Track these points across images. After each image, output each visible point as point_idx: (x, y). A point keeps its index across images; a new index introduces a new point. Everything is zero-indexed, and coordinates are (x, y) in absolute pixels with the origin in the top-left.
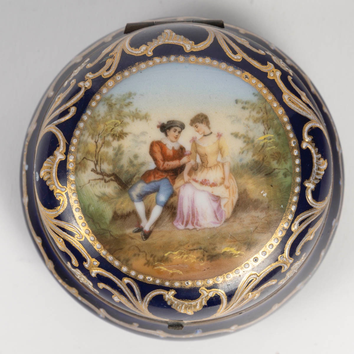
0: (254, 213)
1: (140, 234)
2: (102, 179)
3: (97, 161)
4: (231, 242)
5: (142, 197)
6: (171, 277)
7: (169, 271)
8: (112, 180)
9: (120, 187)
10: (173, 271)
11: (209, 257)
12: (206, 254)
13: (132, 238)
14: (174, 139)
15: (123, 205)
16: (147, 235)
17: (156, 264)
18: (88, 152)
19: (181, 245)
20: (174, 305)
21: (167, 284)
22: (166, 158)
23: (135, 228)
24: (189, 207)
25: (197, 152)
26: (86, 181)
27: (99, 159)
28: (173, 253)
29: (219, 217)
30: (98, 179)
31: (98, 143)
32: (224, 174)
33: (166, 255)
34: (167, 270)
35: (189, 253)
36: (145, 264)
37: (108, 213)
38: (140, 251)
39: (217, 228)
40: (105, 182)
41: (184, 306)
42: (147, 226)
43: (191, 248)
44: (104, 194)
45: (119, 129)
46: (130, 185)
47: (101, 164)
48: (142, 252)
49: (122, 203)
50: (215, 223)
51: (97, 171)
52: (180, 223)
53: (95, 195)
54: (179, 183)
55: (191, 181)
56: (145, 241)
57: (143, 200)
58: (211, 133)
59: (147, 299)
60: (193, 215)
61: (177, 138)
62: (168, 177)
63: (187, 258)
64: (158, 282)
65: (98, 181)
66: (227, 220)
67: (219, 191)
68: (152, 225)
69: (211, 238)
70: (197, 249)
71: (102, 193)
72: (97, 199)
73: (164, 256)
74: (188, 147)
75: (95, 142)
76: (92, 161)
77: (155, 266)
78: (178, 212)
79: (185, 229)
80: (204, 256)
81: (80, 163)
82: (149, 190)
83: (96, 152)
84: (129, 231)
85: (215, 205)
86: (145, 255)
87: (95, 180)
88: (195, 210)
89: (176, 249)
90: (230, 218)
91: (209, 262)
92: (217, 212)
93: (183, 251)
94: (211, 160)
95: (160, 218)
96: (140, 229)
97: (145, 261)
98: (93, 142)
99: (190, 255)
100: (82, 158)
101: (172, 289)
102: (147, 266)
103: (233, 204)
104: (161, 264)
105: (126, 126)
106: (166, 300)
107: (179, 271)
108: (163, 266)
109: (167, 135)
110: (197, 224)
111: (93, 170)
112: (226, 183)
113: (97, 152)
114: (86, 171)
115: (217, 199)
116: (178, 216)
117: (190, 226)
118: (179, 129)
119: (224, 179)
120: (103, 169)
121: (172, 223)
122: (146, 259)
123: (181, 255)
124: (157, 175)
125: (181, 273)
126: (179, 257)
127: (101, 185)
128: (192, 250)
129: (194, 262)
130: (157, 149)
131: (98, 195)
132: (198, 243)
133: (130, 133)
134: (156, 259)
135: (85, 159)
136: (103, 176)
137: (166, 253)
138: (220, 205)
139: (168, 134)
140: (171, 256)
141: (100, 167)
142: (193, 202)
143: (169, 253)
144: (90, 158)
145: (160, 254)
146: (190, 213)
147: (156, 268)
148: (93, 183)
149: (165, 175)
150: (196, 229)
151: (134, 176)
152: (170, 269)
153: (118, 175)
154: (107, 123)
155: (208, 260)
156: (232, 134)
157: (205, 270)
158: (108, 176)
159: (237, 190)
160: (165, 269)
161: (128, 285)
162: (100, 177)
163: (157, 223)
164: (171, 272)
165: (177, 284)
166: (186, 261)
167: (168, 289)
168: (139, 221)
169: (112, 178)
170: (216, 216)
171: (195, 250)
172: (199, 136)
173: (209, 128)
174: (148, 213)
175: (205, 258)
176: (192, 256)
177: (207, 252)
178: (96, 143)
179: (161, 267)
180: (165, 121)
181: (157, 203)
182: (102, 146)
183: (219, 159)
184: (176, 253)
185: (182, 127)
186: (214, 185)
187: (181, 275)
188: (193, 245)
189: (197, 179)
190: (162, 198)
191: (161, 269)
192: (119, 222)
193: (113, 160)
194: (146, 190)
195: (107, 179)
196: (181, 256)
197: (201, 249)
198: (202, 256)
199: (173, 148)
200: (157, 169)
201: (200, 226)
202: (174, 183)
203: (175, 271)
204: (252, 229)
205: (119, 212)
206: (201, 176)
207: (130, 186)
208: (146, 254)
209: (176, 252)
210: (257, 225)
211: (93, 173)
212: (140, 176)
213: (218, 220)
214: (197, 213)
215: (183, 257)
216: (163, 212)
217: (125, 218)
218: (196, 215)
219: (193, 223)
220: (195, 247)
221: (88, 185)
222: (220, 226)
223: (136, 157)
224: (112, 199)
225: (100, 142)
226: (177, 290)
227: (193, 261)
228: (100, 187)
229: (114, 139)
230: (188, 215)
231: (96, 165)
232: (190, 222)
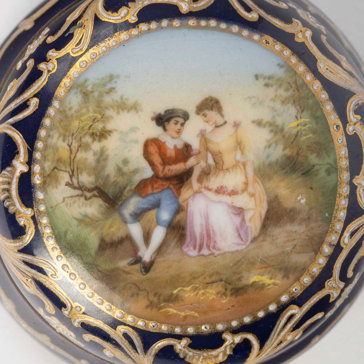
0: (289, 227)
1: (137, 267)
2: (81, 196)
3: (73, 172)
4: (261, 268)
5: (137, 216)
6: (184, 321)
7: (180, 313)
8: (95, 196)
9: (107, 204)
10: (185, 313)
11: (233, 291)
12: (230, 287)
13: (128, 273)
14: (175, 135)
15: (112, 230)
16: (147, 268)
17: (162, 305)
18: (59, 160)
19: (195, 278)
20: (188, 357)
21: (178, 330)
22: (166, 161)
23: (131, 259)
24: (202, 225)
25: (207, 149)
26: (60, 198)
27: (75, 169)
28: (185, 289)
29: (243, 236)
30: (76, 196)
31: (72, 147)
32: (246, 177)
33: (175, 292)
34: (178, 312)
35: (206, 288)
36: (147, 307)
37: (93, 241)
38: (139, 289)
39: (242, 250)
40: (86, 198)
41: (202, 357)
42: (147, 255)
43: (208, 280)
44: (86, 216)
45: (99, 126)
46: (120, 201)
47: (78, 175)
48: (142, 290)
49: (111, 227)
50: (238, 244)
51: (73, 184)
52: (192, 248)
53: (73, 217)
54: (186, 193)
55: (203, 190)
56: (145, 276)
57: (138, 221)
58: (225, 123)
59: (151, 352)
60: (208, 235)
61: (179, 132)
62: (171, 186)
63: (203, 294)
65: (77, 198)
66: (254, 240)
67: (242, 201)
68: (154, 253)
69: (235, 265)
70: (216, 282)
71: (82, 215)
72: (75, 222)
73: (172, 294)
74: (195, 144)
75: (68, 145)
76: (66, 171)
77: (161, 308)
78: (188, 234)
79: (199, 255)
80: (226, 289)
81: (49, 175)
82: (146, 206)
83: (70, 158)
84: (123, 264)
85: (237, 220)
86: (146, 294)
87: (72, 197)
88: (211, 229)
89: (188, 284)
90: (258, 236)
91: (233, 298)
92: (241, 230)
93: (198, 285)
94: (228, 160)
95: (165, 243)
96: (138, 260)
97: (147, 303)
98: (65, 145)
99: (207, 290)
100: (52, 169)
101: (184, 336)
102: (150, 308)
103: (261, 217)
104: (169, 304)
105: (109, 121)
106: (178, 351)
107: (193, 312)
108: (171, 307)
109: (165, 129)
110: (214, 247)
111: (67, 184)
112: (250, 189)
113: (72, 158)
114: (58, 186)
115: (239, 211)
116: (188, 238)
117: (205, 252)
118: (181, 120)
119: (246, 184)
120: (82, 182)
121: (181, 249)
122: (149, 300)
123: (195, 291)
124: (156, 186)
125: (197, 314)
126: (192, 294)
127: (81, 204)
128: (209, 283)
129: (213, 299)
130: (153, 149)
131: (78, 217)
132: (218, 273)
133: (116, 130)
134: (162, 298)
135: (56, 170)
136: (82, 191)
137: (174, 290)
138: (243, 220)
139: (167, 127)
140: (181, 294)
141: (78, 179)
142: (207, 218)
143: (179, 289)
144: (63, 168)
145: (166, 292)
146: (204, 232)
147: (162, 311)
148: (69, 201)
149: (166, 184)
150: (213, 254)
151: (125, 188)
152: (181, 311)
153: (102, 188)
154: (82, 118)
155: (232, 294)
156: (254, 122)
157: (229, 309)
158: (89, 190)
159: (265, 198)
160: (175, 311)
161: (126, 335)
162: (79, 192)
163: (160, 250)
164: (183, 314)
165: (191, 330)
166: (202, 298)
167: (179, 337)
168: (136, 249)
169: (95, 192)
170: (239, 235)
171: (213, 282)
172: (209, 128)
173: (222, 116)
174: (147, 238)
175: (229, 293)
176: (211, 291)
177: (230, 284)
178: (70, 146)
179: (169, 309)
180: (161, 110)
181: (158, 223)
182: (78, 150)
183: (239, 157)
184: (188, 289)
185: (186, 116)
186: (234, 193)
187: (196, 317)
188: (211, 276)
189: (210, 187)
190: (165, 215)
191: (169, 312)
192: (108, 252)
193: (95, 169)
194: (142, 207)
195: (88, 195)
196: (195, 293)
197: (221, 280)
198: (223, 290)
199: (175, 147)
200: (156, 177)
201: (219, 250)
202: (179, 193)
203: (188, 313)
204: (288, 249)
205: (108, 239)
206: (215, 182)
207: (120, 203)
208: (148, 293)
209: (188, 287)
210: (295, 242)
211: (68, 188)
212: (133, 187)
213: (242, 239)
214: (214, 233)
215: (198, 293)
216: (167, 234)
217: (116, 247)
218: (212, 235)
219: (208, 247)
220: (213, 279)
221: (63, 205)
222: (246, 248)
223: (126, 162)
224: (97, 221)
225: (75, 145)
226: (191, 337)
227: (211, 298)
228: (79, 206)
229: (94, 140)
230: (202, 237)
231: (71, 177)
232: (205, 245)
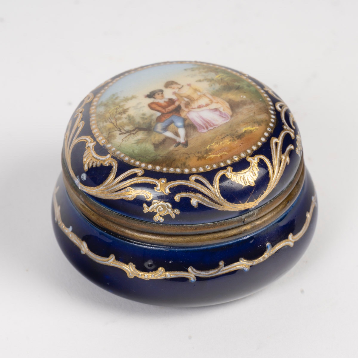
0: (245, 107)
1: (180, 146)
2: (131, 134)
3: (120, 129)
4: (245, 124)
5: (165, 129)
6: (221, 159)
7: (217, 156)
8: (138, 131)
9: (146, 131)
10: (219, 154)
11: (237, 137)
12: (234, 136)
13: (177, 150)
14: (161, 98)
15: (156, 138)
16: (186, 144)
17: (205, 156)
18: (109, 129)
19: (213, 139)
20: (237, 179)
21: (222, 165)
22: (164, 107)
23: (174, 145)
24: (201, 120)
25: (181, 97)
26: (120, 141)
27: (120, 127)
28: (212, 145)
29: (225, 117)
30: (128, 136)
31: (112, 122)
32: (209, 98)
33: (208, 148)
34: (215, 156)
35: (223, 140)
36: (198, 160)
37: (149, 147)
38: (188, 154)
39: (229, 121)
40: (134, 134)
42: (182, 140)
43: (221, 137)
44: (139, 140)
45: (121, 109)
46: (152, 128)
47: (123, 128)
48: (190, 154)
49: (154, 138)
50: (224, 120)
51: (123, 133)
52: (203, 129)
53: (133, 143)
54: (183, 114)
55: (191, 110)
56: (187, 148)
57: (167, 130)
58: (183, 86)
59: (216, 184)
60: (207, 122)
61: (162, 96)
62: (174, 114)
63: (223, 143)
64: (215, 166)
65: (129, 136)
66: (232, 116)
67: (214, 106)
68: (185, 138)
69: (229, 128)
70: (226, 137)
71: (136, 140)
72: (135, 145)
73: (207, 150)
74: (174, 97)
75: (110, 122)
76: (116, 130)
77: (205, 158)
78: (196, 125)
79: (208, 131)
80: (233, 138)
81: (108, 137)
82: (167, 125)
83: (114, 125)
84: (172, 148)
85: (218, 113)
86: (193, 155)
87: (126, 137)
89: (212, 142)
90: (233, 114)
91: (239, 140)
92: (221, 115)
93: (217, 141)
94: (195, 96)
95: (187, 133)
96: (179, 144)
98: (108, 123)
99: (223, 141)
100: (108, 134)
101: (227, 166)
102: (200, 160)
103: (228, 108)
104: (209, 154)
105: (124, 106)
106: (229, 177)
107: (224, 153)
108: (211, 155)
109: (154, 98)
110: (214, 125)
111: (120, 134)
112: (214, 101)
113: (116, 125)
114: (116, 137)
115: (216, 110)
116: (198, 127)
117: (210, 128)
118: (160, 93)
119: (211, 100)
120: (127, 130)
121: (197, 131)
122: (196, 157)
123: (217, 143)
124: (165, 116)
125: (226, 153)
126: (217, 145)
127: (132, 137)
128: (223, 138)
129: (230, 144)
130: (154, 106)
131: (135, 142)
132: (223, 133)
133: (130, 107)
134: (202, 153)
135: (110, 133)
136: (130, 132)
138: (220, 112)
139: (155, 97)
140: (211, 147)
141: (124, 130)
142: (201, 117)
143: (209, 146)
144: (113, 130)
145: (203, 149)
146: (204, 122)
147: (207, 158)
148: (126, 139)
149: (171, 114)
150: (215, 127)
151: (151, 123)
152: (217, 154)
153: (139, 127)
154: (110, 111)
155: (238, 139)
156: (197, 81)
157: (241, 145)
158: (133, 131)
159: (225, 101)
160: (214, 156)
161: (197, 181)
162: (129, 134)
163: (187, 136)
164: (219, 155)
165: (229, 162)
166: (224, 145)
167: (225, 168)
169: (137, 130)
170: (223, 117)
171: (224, 137)
173: (179, 85)
174: (177, 134)
175: (236, 139)
176: (226, 141)
177: (233, 135)
178: (111, 122)
179: (210, 156)
181: (178, 127)
182: (116, 121)
183: (199, 94)
184: (214, 144)
185: (162, 91)
186: (207, 105)
187: (227, 154)
188: (221, 135)
189: (194, 107)
190: (180, 124)
191: (211, 157)
192: (161, 147)
193: (130, 123)
194: (165, 125)
195: (134, 132)
196: (218, 144)
197: (228, 135)
198: (232, 139)
199: (165, 102)
201: (217, 125)
202: (180, 115)
203: (221, 154)
204: (252, 114)
205: (157, 143)
208: (194, 154)
209: (212, 143)
210: (254, 111)
211: (122, 135)
212: (155, 121)
213: (225, 118)
214: (210, 121)
215: (220, 144)
216: (186, 130)
217: (164, 144)
218: (209, 122)
219: (211, 126)
220: (223, 136)
221: (124, 142)
222: (230, 120)
223: (144, 115)
224: (146, 139)
225: (113, 121)
226: (231, 165)
227: (228, 144)
228: (132, 138)
229: (121, 115)
230: (205, 124)
231: (120, 130)
232: (208, 126)
